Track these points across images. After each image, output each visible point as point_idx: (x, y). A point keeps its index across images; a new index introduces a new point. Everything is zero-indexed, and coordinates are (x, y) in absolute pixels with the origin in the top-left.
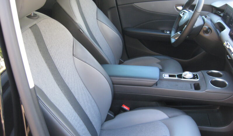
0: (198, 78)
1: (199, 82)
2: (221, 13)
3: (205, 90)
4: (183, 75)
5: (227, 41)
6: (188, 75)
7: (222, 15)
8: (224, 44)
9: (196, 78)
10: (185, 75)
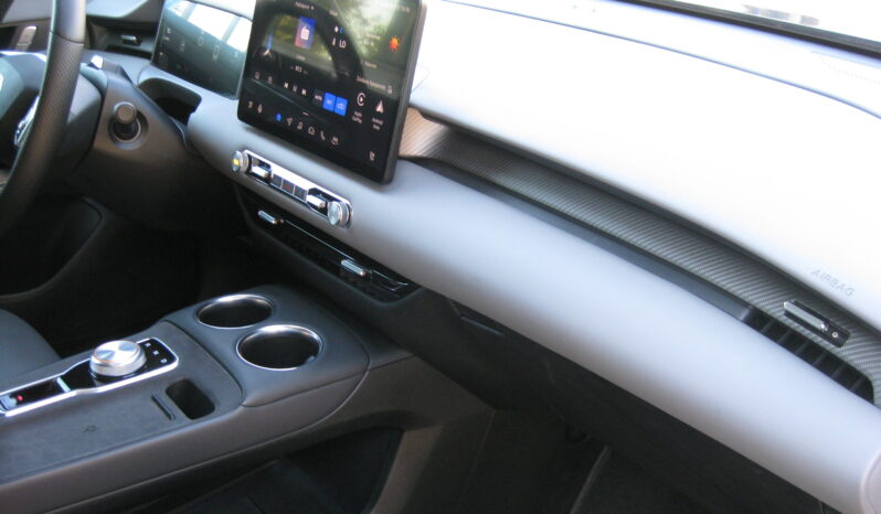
0: (171, 359)
1: (188, 375)
2: (139, 42)
3: (240, 404)
4: (93, 368)
5: (242, 150)
6: (119, 356)
7: (149, 47)
8: (236, 162)
9: (164, 361)
10: (104, 365)
